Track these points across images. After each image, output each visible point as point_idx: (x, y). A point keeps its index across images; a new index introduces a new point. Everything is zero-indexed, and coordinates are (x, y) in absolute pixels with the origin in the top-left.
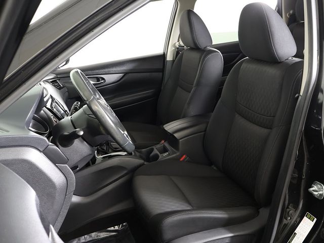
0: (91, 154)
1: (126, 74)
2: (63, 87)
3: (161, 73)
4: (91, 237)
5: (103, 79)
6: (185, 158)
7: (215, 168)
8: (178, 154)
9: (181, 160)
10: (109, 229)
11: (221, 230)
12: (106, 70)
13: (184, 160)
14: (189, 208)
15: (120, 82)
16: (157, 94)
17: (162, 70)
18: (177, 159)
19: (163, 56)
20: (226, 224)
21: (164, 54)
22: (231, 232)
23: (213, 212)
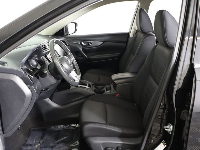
0: (56, 84)
1: (104, 42)
2: (68, 45)
3: (125, 44)
4: (61, 126)
5: (91, 43)
6: (118, 96)
7: (135, 105)
8: (115, 92)
9: (116, 96)
10: (71, 125)
11: (117, 139)
12: (94, 39)
13: (117, 97)
14: (104, 123)
15: (100, 46)
16: (120, 56)
17: (126, 42)
18: (114, 95)
19: (128, 34)
20: (121, 136)
21: (129, 33)
22: (122, 141)
23: (113, 127)
